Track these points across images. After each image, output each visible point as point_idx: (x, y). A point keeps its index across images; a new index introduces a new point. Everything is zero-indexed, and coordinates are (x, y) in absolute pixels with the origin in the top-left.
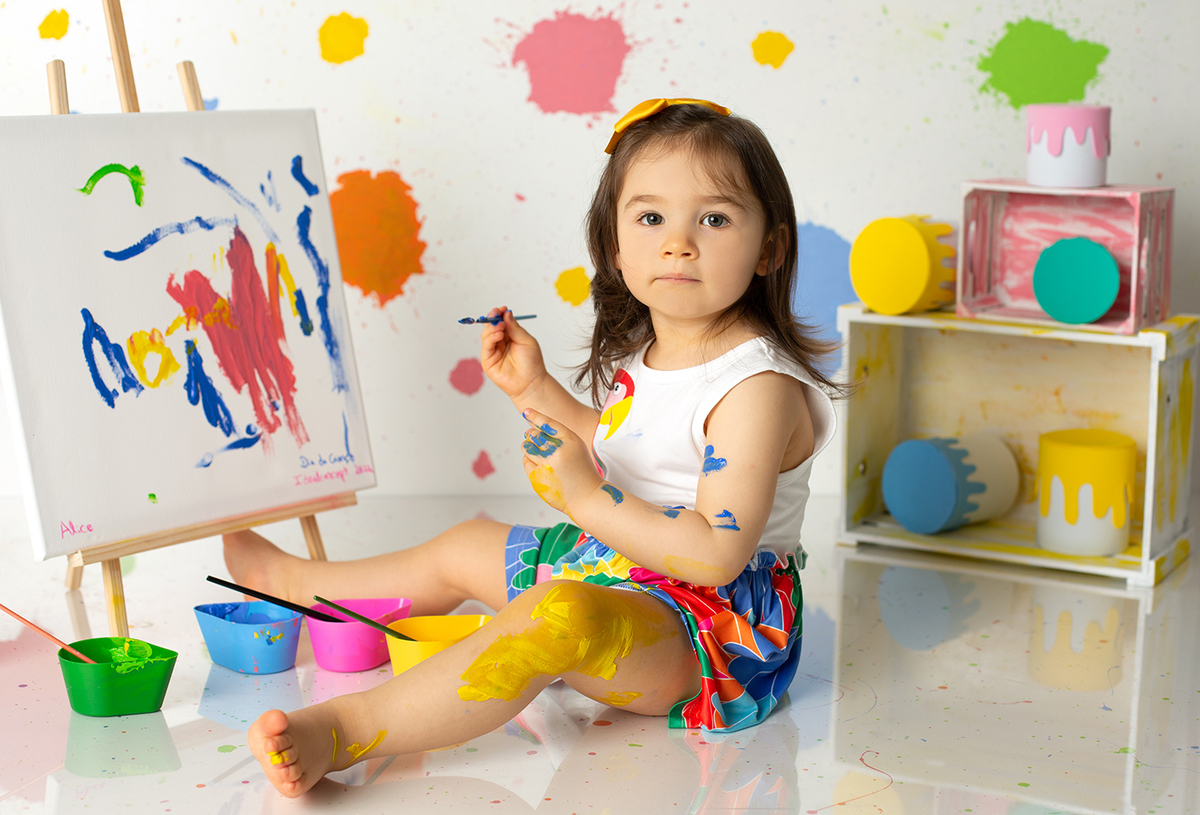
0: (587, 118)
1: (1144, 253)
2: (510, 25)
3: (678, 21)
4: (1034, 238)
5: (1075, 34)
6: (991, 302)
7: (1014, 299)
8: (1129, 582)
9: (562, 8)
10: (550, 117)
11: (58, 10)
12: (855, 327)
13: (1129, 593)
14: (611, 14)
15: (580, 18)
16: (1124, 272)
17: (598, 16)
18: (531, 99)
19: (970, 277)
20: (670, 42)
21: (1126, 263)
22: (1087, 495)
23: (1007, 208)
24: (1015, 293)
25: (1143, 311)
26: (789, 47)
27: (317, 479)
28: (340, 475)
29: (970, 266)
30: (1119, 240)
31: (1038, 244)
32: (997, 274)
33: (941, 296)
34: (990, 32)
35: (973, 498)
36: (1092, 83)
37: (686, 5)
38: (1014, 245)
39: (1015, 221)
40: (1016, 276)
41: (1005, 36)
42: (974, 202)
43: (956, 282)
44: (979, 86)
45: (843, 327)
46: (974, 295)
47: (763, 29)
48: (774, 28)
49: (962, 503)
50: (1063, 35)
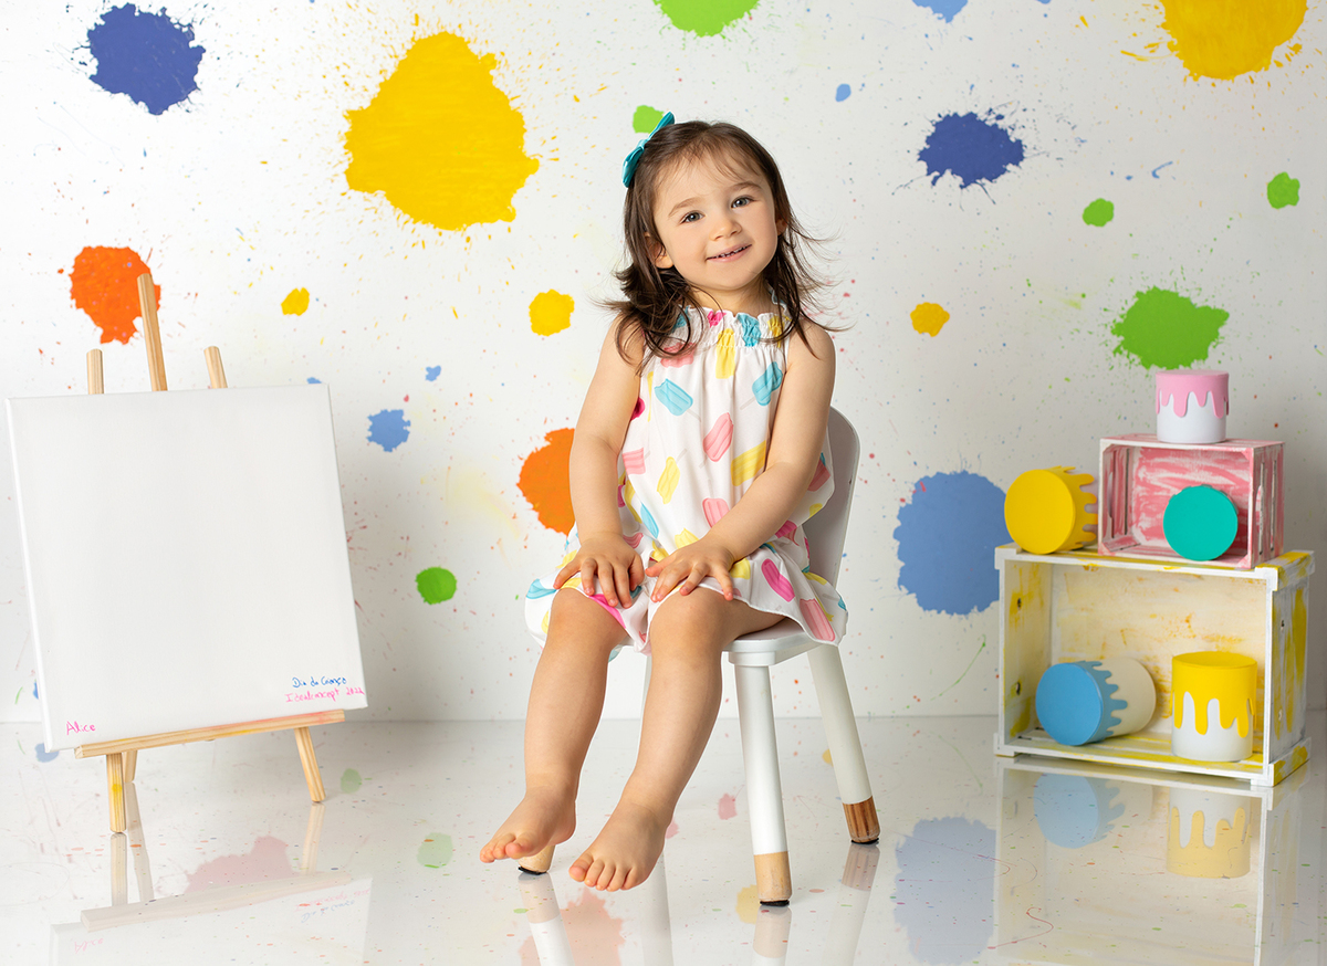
1: (1259, 497)
3: (847, 294)
4: (1165, 486)
5: (1198, 301)
7: (1147, 539)
8: (1252, 782)
11: (300, 289)
12: (1009, 564)
13: (1252, 793)
16: (1242, 514)
19: (1110, 520)
20: (840, 313)
21: (1244, 507)
22: (1214, 707)
23: (1141, 459)
24: (1148, 533)
25: (1260, 549)
26: (945, 317)
29: (1110, 510)
30: (1237, 487)
31: (1169, 491)
32: (1134, 518)
33: (1086, 537)
34: (1122, 300)
35: (1116, 714)
36: (1214, 343)
37: (853, 281)
38: (1147, 491)
39: (1148, 471)
40: (1150, 519)
41: (1136, 304)
42: (1112, 455)
43: (1097, 526)
44: (1113, 348)
45: (999, 565)
46: (1113, 537)
47: (921, 301)
48: (932, 300)
49: (1107, 719)
50: (1187, 301)
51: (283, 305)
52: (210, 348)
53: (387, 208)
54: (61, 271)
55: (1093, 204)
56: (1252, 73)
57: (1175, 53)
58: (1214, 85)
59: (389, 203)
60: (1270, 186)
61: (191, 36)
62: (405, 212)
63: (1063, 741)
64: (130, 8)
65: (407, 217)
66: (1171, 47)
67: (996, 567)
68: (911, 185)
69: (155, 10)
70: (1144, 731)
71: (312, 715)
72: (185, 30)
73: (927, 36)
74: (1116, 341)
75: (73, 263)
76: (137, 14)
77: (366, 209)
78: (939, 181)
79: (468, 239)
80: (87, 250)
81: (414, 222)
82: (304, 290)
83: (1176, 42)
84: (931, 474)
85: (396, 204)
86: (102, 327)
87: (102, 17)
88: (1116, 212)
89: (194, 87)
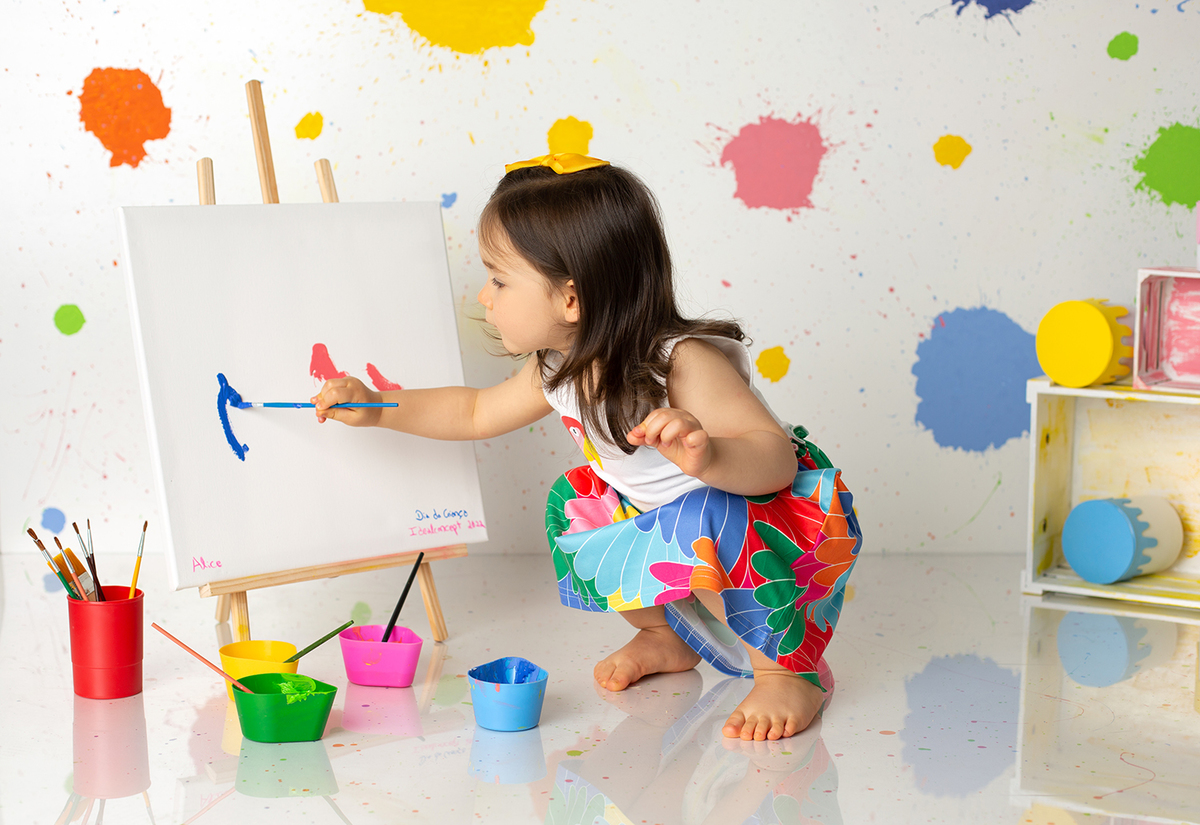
0: (787, 212)
2: (719, 129)
3: (869, 125)
4: (1198, 320)
6: (1160, 377)
7: (1179, 375)
9: (765, 114)
10: (753, 210)
11: (313, 112)
12: (1042, 397)
14: (809, 119)
15: (782, 122)
17: (798, 120)
18: (736, 195)
19: (1144, 354)
20: (862, 144)
23: (1174, 293)
24: (1179, 369)
26: (967, 149)
27: (432, 530)
28: (454, 528)
32: (1164, 352)
33: (1120, 370)
34: (1145, 135)
35: (1148, 552)
37: (876, 112)
38: (1179, 326)
39: (1181, 304)
40: (1181, 354)
41: (1159, 140)
42: (1147, 287)
43: (1132, 359)
44: (1135, 183)
45: (1031, 398)
46: (1147, 370)
47: (944, 133)
48: (954, 132)
49: (1139, 557)
51: (297, 128)
53: (404, 30)
54: (70, 93)
55: (1117, 38)
59: (405, 25)
62: (422, 34)
63: (1089, 579)
65: (423, 39)
67: (1028, 400)
68: (936, 15)
70: (1167, 570)
74: (1138, 176)
75: (82, 84)
77: (383, 31)
78: (965, 11)
79: (486, 63)
80: (97, 72)
81: (431, 45)
82: (318, 114)
84: (951, 309)
85: (412, 26)
86: (112, 150)
88: (1140, 46)
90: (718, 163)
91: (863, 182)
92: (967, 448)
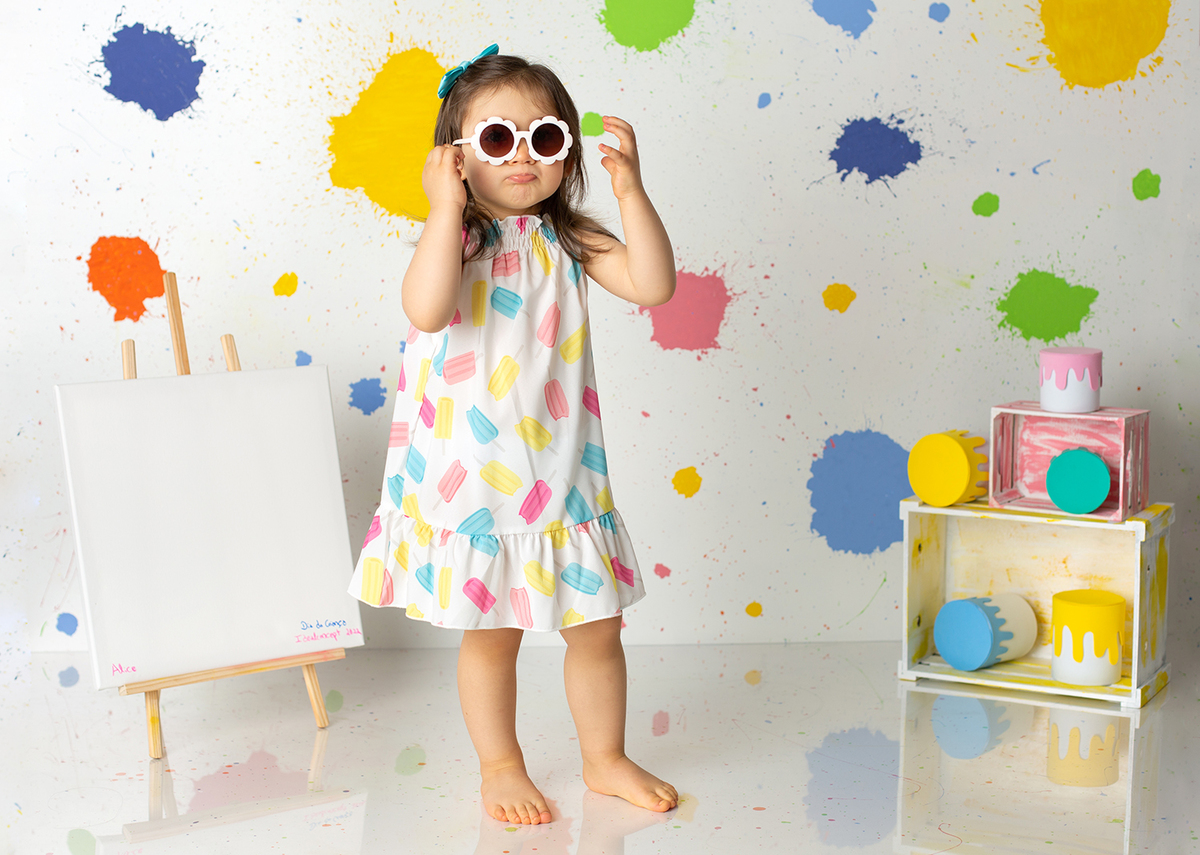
0: (697, 352)
1: (1129, 458)
3: (767, 277)
4: (1046, 447)
5: (1072, 281)
6: (1014, 495)
7: (1030, 492)
8: (1122, 705)
10: (668, 352)
11: (289, 273)
12: (912, 515)
13: (1122, 713)
14: (715, 272)
15: (692, 277)
16: (1114, 472)
17: (705, 274)
18: (653, 339)
19: (999, 477)
20: (761, 293)
21: (1115, 466)
22: (1089, 639)
23: (1025, 423)
24: (1032, 487)
25: (1129, 504)
26: (853, 296)
29: (999, 469)
30: (1109, 449)
31: (1049, 451)
32: (1019, 473)
33: (978, 491)
34: (1006, 281)
35: (1004, 643)
36: (1085, 318)
37: (773, 265)
38: (1031, 451)
39: (1031, 433)
40: (1032, 475)
41: (1018, 284)
42: (1000, 421)
43: (988, 482)
44: (998, 323)
45: (904, 516)
46: (1001, 491)
47: (832, 282)
48: (841, 282)
49: (996, 647)
50: (1062, 282)
51: (275, 287)
52: (226, 336)
53: (366, 202)
54: (79, 258)
55: (981, 197)
56: (1120, 82)
57: (1053, 65)
58: (1086, 93)
59: (367, 197)
60: (1135, 180)
61: (193, 51)
62: (381, 206)
63: (958, 666)
64: (139, 27)
65: (383, 210)
66: (1050, 60)
67: (901, 518)
68: (823, 181)
69: (161, 29)
70: (1027, 657)
71: (318, 653)
72: (188, 46)
73: (837, 51)
74: (1001, 316)
75: (89, 251)
76: (145, 32)
77: (348, 203)
78: (848, 178)
80: (102, 240)
81: (390, 215)
82: (293, 275)
83: (1054, 55)
84: (840, 432)
85: (373, 199)
86: (116, 307)
87: (115, 34)
88: (1001, 204)
89: (196, 96)
90: (637, 312)
91: (763, 325)
92: (856, 552)
